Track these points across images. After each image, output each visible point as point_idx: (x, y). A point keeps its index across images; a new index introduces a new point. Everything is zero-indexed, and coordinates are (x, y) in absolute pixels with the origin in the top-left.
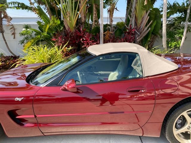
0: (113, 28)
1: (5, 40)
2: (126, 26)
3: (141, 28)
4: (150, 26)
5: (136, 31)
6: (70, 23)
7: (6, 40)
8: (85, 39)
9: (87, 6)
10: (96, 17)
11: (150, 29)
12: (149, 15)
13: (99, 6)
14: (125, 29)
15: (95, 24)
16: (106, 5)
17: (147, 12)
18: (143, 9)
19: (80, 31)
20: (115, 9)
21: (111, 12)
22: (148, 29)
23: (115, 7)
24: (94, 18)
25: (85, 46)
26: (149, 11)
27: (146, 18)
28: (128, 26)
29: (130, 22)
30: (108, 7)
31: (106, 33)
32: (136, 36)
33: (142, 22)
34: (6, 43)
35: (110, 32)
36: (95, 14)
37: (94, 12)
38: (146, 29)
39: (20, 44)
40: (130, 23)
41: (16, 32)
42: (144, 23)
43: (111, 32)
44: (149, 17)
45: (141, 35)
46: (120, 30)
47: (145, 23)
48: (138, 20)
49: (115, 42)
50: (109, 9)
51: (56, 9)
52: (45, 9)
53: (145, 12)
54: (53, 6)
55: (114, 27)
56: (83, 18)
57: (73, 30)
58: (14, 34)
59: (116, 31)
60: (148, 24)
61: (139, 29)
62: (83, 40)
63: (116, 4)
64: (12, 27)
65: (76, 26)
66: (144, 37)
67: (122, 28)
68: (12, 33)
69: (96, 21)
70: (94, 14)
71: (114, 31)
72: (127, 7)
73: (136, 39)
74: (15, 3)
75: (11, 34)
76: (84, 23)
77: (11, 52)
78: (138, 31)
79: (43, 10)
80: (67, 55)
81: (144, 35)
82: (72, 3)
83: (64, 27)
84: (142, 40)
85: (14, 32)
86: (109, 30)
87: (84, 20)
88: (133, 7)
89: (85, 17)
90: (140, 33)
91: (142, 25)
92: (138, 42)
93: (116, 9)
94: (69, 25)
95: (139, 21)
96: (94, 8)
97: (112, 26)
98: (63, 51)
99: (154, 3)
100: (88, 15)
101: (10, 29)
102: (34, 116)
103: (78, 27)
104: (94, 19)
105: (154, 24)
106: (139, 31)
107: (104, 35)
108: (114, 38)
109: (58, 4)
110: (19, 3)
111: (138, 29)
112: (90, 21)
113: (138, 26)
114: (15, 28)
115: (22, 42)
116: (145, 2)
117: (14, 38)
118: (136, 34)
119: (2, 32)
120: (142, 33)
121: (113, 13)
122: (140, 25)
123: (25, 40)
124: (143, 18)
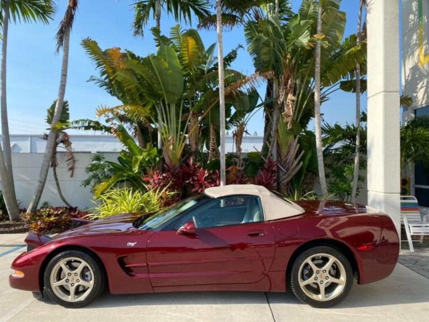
0: (242, 162)
1: (56, 179)
2: (263, 158)
3: (288, 161)
4: (303, 158)
5: (280, 167)
6: (173, 153)
7: (59, 180)
8: (196, 179)
9: (201, 127)
10: (214, 144)
11: (301, 163)
12: (298, 142)
13: (219, 127)
14: (262, 163)
15: (213, 155)
16: (230, 125)
17: (295, 137)
19: (188, 164)
20: (244, 133)
21: (238, 136)
22: (298, 164)
23: (244, 128)
24: (211, 145)
25: (197, 189)
26: (298, 136)
27: (295, 147)
28: (266, 159)
29: (269, 152)
30: (234, 129)
31: (230, 168)
32: (281, 174)
33: (288, 152)
34: (58, 184)
35: (238, 168)
36: (213, 139)
37: (211, 137)
38: (296, 163)
39: (83, 186)
40: (269, 155)
41: (77, 165)
43: (240, 168)
44: (299, 145)
45: (288, 173)
46: (253, 164)
47: (293, 154)
49: (245, 183)
50: (234, 132)
51: (150, 130)
52: (129, 129)
53: (292, 137)
54: (146, 126)
55: (244, 159)
56: (194, 146)
57: (177, 165)
58: (72, 169)
59: (247, 166)
60: (300, 153)
61: (285, 163)
62: (194, 180)
63: (245, 125)
64: (70, 157)
66: (295, 176)
67: (257, 161)
68: (70, 167)
69: (214, 150)
70: (211, 139)
71: (244, 166)
72: (265, 128)
73: (281, 179)
74: (86, 121)
75: (67, 169)
76: (196, 153)
77: (64, 201)
78: (282, 166)
79: (127, 130)
80: (167, 203)
81: (294, 173)
82: (177, 123)
83: (163, 159)
84: (291, 181)
85: (73, 165)
86: (236, 164)
87: (195, 148)
88: (274, 128)
89: (197, 144)
90: (287, 170)
91: (290, 157)
92: (285, 184)
93: (246, 132)
95: (283, 151)
96: (212, 131)
97: (241, 158)
98: (161, 197)
99: (307, 123)
100: (201, 140)
101: (68, 160)
102: (145, 264)
103: (186, 160)
104: (211, 147)
105: (309, 156)
106: (285, 167)
107: (227, 172)
108: (242, 177)
109: (154, 121)
110: (91, 121)
111: (283, 162)
112: (205, 149)
113: (283, 157)
114: (75, 159)
115: (87, 183)
116: (288, 126)
118: (280, 171)
119: (54, 165)
120: (290, 170)
121: (241, 139)
122: (286, 157)
123: (92, 179)
124: (290, 146)
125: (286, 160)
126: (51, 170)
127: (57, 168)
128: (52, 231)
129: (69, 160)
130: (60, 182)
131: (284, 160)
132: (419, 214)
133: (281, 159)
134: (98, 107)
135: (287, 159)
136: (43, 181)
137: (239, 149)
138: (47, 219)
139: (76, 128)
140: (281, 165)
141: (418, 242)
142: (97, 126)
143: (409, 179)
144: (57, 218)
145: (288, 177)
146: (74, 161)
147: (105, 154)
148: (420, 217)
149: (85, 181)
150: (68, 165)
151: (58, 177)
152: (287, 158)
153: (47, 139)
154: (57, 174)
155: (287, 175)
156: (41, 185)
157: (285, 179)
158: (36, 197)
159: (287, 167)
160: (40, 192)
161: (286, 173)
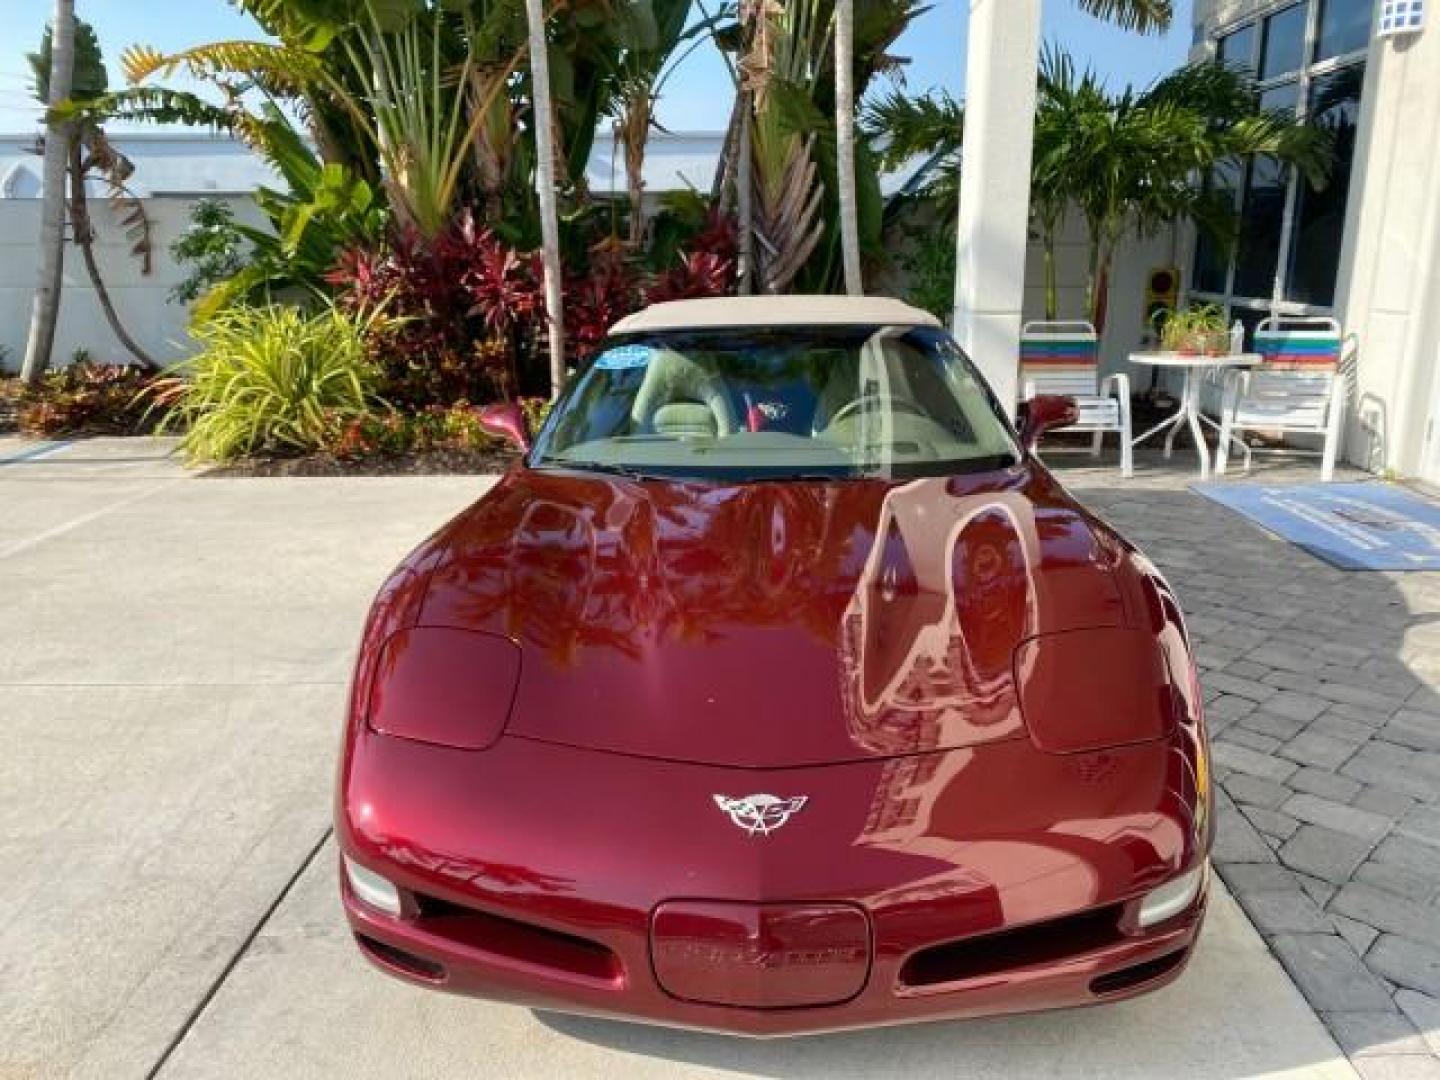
0: (645, 225)
1: (98, 282)
2: (708, 209)
3: (784, 219)
5: (763, 240)
7: (105, 283)
8: (480, 277)
9: (518, 108)
11: (820, 226)
12: (812, 159)
17: (805, 139)
18: (786, 126)
19: (458, 233)
20: (652, 128)
21: (630, 137)
22: (811, 227)
23: (649, 111)
27: (804, 172)
30: (616, 115)
31: (599, 246)
32: (765, 262)
33: (785, 191)
34: (104, 297)
38: (803, 224)
39: (175, 303)
40: (724, 198)
41: (157, 237)
42: (795, 194)
43: (637, 243)
44: (813, 166)
45: (784, 259)
47: (799, 196)
48: (767, 183)
50: (618, 124)
52: (301, 121)
53: (796, 138)
56: (493, 173)
57: (436, 232)
58: (144, 249)
61: (774, 226)
62: (472, 280)
63: (653, 99)
64: (133, 210)
65: (451, 211)
68: (135, 242)
71: (652, 237)
73: (765, 278)
74: (152, 93)
75: (130, 248)
76: (501, 196)
77: (131, 347)
78: (768, 238)
81: (801, 258)
85: (147, 237)
86: (624, 231)
87: (498, 179)
90: (780, 250)
91: (789, 207)
93: (657, 124)
94: (415, 207)
95: (771, 185)
97: (644, 210)
98: (367, 332)
101: (126, 223)
106: (776, 239)
110: (172, 93)
111: (769, 224)
113: (769, 205)
114: (150, 217)
115: (189, 292)
116: (756, 103)
117: (147, 270)
118: (763, 251)
119: (84, 238)
120: (789, 249)
121: (640, 147)
122: (778, 206)
123: (200, 279)
124: (790, 169)
125: (780, 216)
126: (74, 254)
127: (93, 246)
128: (83, 429)
129: (129, 221)
130: (109, 292)
131: (773, 217)
132: (1093, 375)
133: (764, 214)
134: (128, 51)
135: (782, 214)
136: (51, 286)
137: (636, 182)
138: (66, 396)
139: (129, 116)
140: (762, 232)
142: (191, 109)
143: (1178, 273)
144: (94, 393)
145: (784, 269)
146: (147, 225)
147: (230, 202)
148: (1094, 383)
149: (182, 287)
150: (130, 235)
151: (101, 274)
152: (781, 209)
153: (40, 153)
154: (98, 265)
155: (781, 264)
156: (50, 297)
157: (775, 278)
158: (40, 334)
159: (782, 236)
160: (50, 319)
161: (775, 260)
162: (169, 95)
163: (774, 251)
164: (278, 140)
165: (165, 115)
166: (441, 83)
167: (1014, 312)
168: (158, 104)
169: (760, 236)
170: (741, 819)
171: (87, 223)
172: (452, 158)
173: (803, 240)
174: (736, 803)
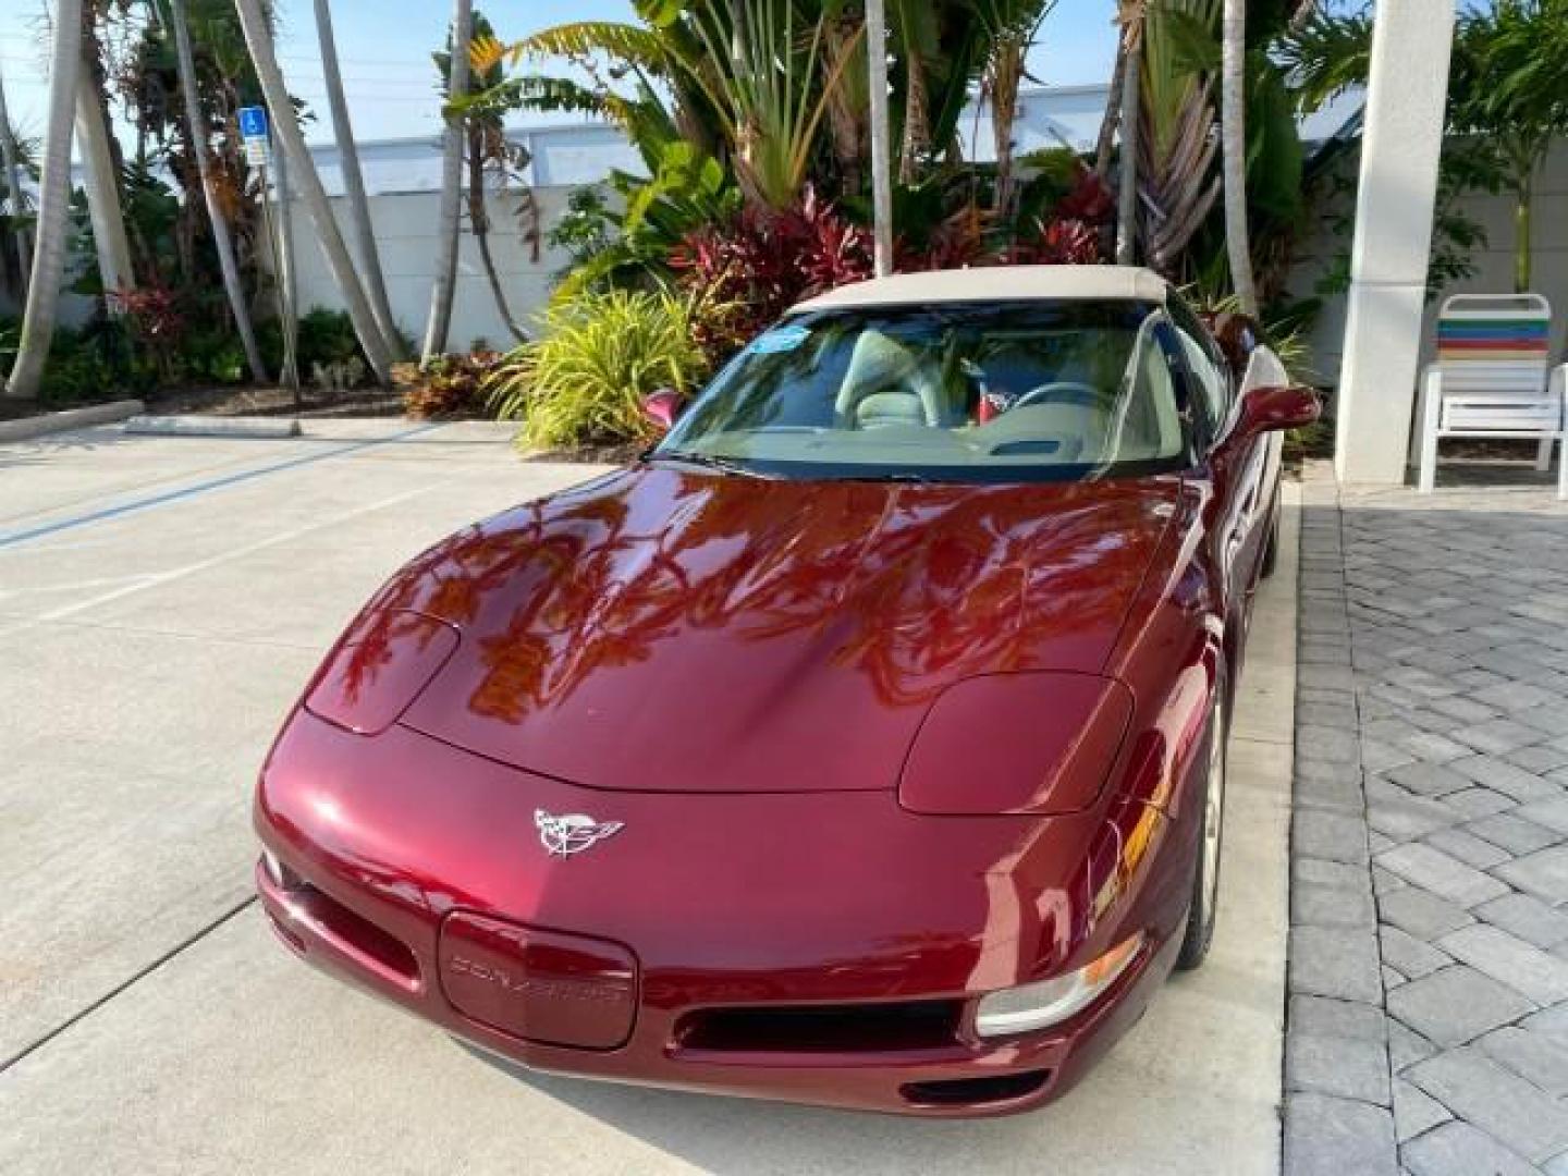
1: (491, 271)
3: (1174, 177)
5: (1151, 204)
7: (497, 272)
10: (918, 128)
11: (1217, 183)
13: (935, 61)
17: (1202, 82)
18: (1182, 66)
20: (1024, 86)
23: (1022, 61)
24: (908, 132)
31: (961, 214)
32: (1151, 229)
33: (1177, 143)
34: (495, 285)
36: (915, 108)
37: (911, 102)
38: (1195, 181)
40: (1101, 156)
42: (1189, 146)
43: (990, 213)
44: (1212, 111)
45: (1173, 224)
47: (1193, 148)
48: (1156, 135)
50: (986, 79)
53: (1192, 77)
56: (850, 142)
58: (533, 236)
61: (1163, 185)
62: (808, 261)
63: (1027, 45)
64: (523, 200)
68: (526, 230)
70: (910, 110)
74: (537, 83)
75: (521, 237)
76: (859, 167)
77: (517, 333)
78: (1155, 200)
81: (1193, 223)
85: (535, 225)
87: (855, 149)
89: (861, 133)
90: (1169, 213)
91: (1182, 160)
92: (1162, 265)
93: (1030, 75)
94: (765, 186)
95: (1161, 137)
96: (912, 79)
101: (518, 212)
104: (907, 142)
106: (1164, 200)
110: (552, 81)
111: (1156, 183)
113: (1157, 166)
114: (540, 204)
115: (563, 274)
117: (535, 258)
118: (1149, 216)
119: (481, 229)
120: (1179, 212)
121: (1010, 103)
122: (1169, 161)
124: (1183, 117)
125: (1169, 174)
126: (469, 243)
127: (490, 239)
128: (456, 412)
129: (521, 210)
130: (501, 280)
131: (1163, 172)
132: (1541, 364)
133: (1152, 171)
135: (1174, 170)
136: (447, 276)
137: (1003, 143)
138: (444, 380)
140: (1148, 192)
141: (1532, 468)
142: (569, 95)
144: (467, 377)
145: (1170, 239)
146: (536, 214)
148: (1541, 375)
149: (558, 272)
150: (521, 224)
151: (494, 264)
152: (1172, 165)
154: (492, 254)
155: (1168, 231)
156: (446, 286)
157: (1163, 246)
158: (438, 322)
159: (1172, 198)
160: (446, 307)
161: (1164, 224)
162: (548, 83)
163: (1161, 215)
164: (644, 120)
165: (548, 103)
166: (794, 48)
167: (1419, 283)
168: (539, 92)
169: (1146, 198)
170: (548, 837)
171: (483, 213)
172: (804, 130)
173: (1194, 204)
174: (551, 820)
